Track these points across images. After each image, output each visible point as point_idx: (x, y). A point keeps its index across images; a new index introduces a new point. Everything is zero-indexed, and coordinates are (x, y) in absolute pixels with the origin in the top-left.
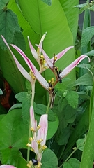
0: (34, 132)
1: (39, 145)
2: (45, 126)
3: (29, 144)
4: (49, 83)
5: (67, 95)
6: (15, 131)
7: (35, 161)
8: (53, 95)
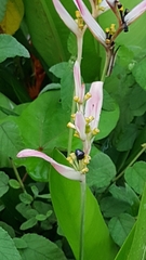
0: (80, 104)
1: (88, 127)
2: (99, 99)
3: (70, 124)
4: (107, 34)
5: (135, 67)
6: (49, 124)
7: (79, 153)
8: (113, 53)
